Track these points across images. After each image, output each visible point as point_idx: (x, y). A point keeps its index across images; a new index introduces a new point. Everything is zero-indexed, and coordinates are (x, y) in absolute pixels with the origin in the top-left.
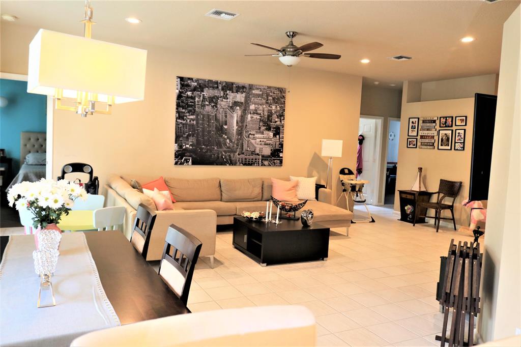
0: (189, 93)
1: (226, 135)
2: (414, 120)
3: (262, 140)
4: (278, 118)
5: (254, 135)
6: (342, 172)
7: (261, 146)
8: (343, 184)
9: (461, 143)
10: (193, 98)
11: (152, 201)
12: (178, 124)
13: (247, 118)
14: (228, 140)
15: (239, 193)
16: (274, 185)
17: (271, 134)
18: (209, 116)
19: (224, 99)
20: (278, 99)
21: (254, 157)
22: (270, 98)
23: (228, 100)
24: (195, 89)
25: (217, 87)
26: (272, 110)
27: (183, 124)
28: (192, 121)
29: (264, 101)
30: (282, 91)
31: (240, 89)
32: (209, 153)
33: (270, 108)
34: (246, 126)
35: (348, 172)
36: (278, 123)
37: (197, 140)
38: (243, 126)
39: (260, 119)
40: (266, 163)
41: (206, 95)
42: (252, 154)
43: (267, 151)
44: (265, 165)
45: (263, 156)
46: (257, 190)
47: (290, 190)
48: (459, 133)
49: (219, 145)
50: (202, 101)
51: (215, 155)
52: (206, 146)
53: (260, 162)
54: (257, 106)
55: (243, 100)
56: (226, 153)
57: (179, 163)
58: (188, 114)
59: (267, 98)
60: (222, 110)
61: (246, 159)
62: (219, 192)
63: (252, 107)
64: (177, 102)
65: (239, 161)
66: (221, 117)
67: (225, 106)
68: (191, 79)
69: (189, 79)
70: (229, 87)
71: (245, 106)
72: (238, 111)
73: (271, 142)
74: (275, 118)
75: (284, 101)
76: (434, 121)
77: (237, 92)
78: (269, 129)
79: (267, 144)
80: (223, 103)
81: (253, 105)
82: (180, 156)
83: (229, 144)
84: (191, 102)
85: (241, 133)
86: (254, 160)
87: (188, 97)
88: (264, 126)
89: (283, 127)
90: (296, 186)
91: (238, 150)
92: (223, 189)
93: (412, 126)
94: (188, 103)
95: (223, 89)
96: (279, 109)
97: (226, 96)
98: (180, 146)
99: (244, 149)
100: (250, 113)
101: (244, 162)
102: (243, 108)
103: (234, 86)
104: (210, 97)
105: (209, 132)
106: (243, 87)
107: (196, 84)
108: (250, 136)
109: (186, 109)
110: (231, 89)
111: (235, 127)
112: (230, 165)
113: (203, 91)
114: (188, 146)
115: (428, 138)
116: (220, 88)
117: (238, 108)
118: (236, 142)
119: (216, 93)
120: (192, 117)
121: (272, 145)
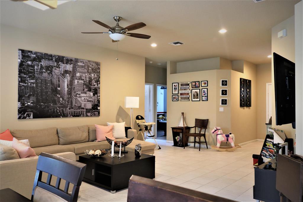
0: (29, 63)
1: (59, 95)
2: (175, 84)
3: (86, 98)
4: (96, 83)
5: (80, 94)
6: (137, 118)
7: (85, 102)
8: (139, 126)
9: (205, 96)
10: (33, 67)
11: (14, 150)
12: (21, 87)
13: (74, 82)
14: (61, 99)
15: (73, 138)
16: (97, 130)
17: (92, 94)
18: (46, 80)
19: (57, 68)
20: (95, 69)
21: (80, 110)
22: (90, 69)
23: (60, 69)
24: (34, 60)
25: (52, 59)
26: (91, 77)
27: (25, 87)
28: (32, 85)
29: (86, 71)
30: (98, 64)
31: (69, 61)
32: (47, 109)
33: (90, 76)
34: (74, 88)
35: (140, 118)
36: (96, 86)
37: (37, 99)
38: (72, 88)
39: (84, 83)
40: (89, 114)
41: (43, 65)
42: (79, 108)
43: (89, 106)
44: (88, 116)
45: (87, 110)
46: (85, 134)
47: (109, 132)
48: (204, 91)
49: (54, 102)
50: (40, 69)
51: (51, 110)
52: (45, 103)
53: (85, 114)
54: (81, 74)
55: (71, 69)
56: (60, 108)
57: (22, 117)
58: (29, 79)
59: (88, 68)
60: (56, 76)
61: (74, 112)
62: (57, 138)
63: (78, 75)
64: (19, 69)
65: (70, 114)
66: (55, 81)
67: (58, 73)
68: (31, 52)
69: (29, 51)
70: (60, 59)
71: (73, 74)
72: (68, 77)
73: (91, 99)
74: (94, 82)
75: (99, 71)
76: (188, 85)
77: (67, 63)
78: (90, 90)
79: (89, 101)
80: (56, 71)
81: (79, 73)
82: (23, 113)
83: (62, 101)
84: (31, 70)
85: (70, 93)
86: (80, 113)
87: (28, 65)
88: (86, 88)
89: (99, 89)
90: (112, 129)
91: (69, 105)
92: (60, 135)
93: (175, 88)
94: (28, 70)
95: (56, 61)
96: (96, 76)
97: (59, 66)
98: (23, 104)
99: (73, 105)
100: (77, 79)
101: (73, 115)
102: (71, 75)
103: (65, 59)
104: (46, 66)
105: (47, 93)
106: (71, 60)
107: (35, 56)
108: (77, 95)
109: (27, 75)
110: (62, 61)
111: (66, 89)
112: (63, 117)
113: (41, 62)
114: (29, 104)
115: (185, 94)
116: (54, 60)
117: (68, 75)
118: (67, 100)
119: (51, 63)
120: (32, 81)
121: (93, 101)
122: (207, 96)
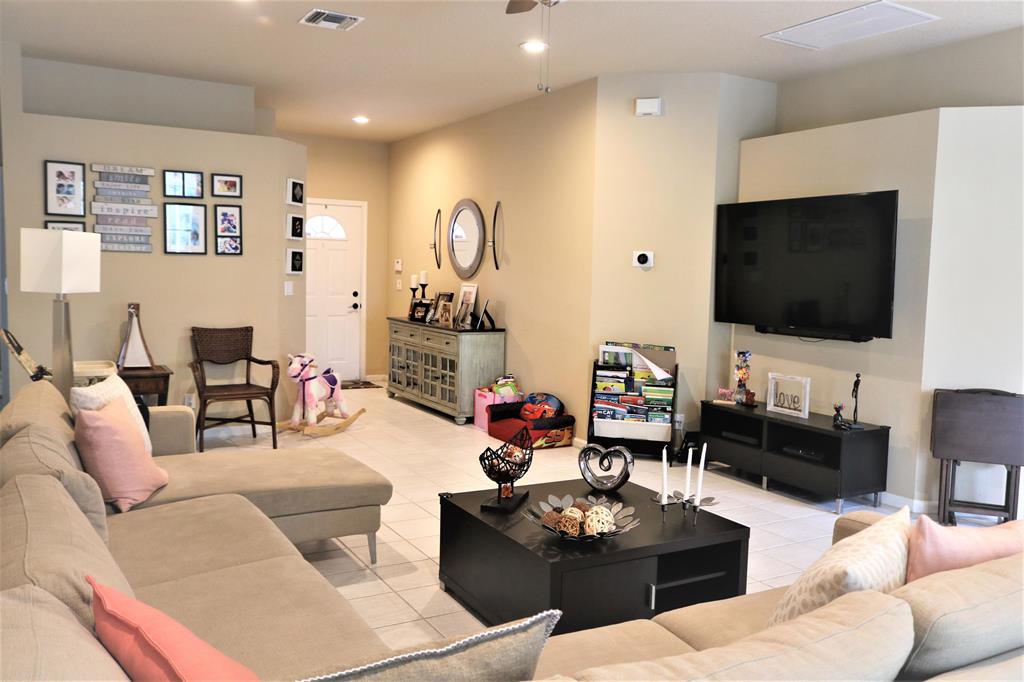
2: (66, 169)
9: (231, 237)
48: (225, 215)
93: (60, 186)
115: (125, 221)
122: (241, 237)
